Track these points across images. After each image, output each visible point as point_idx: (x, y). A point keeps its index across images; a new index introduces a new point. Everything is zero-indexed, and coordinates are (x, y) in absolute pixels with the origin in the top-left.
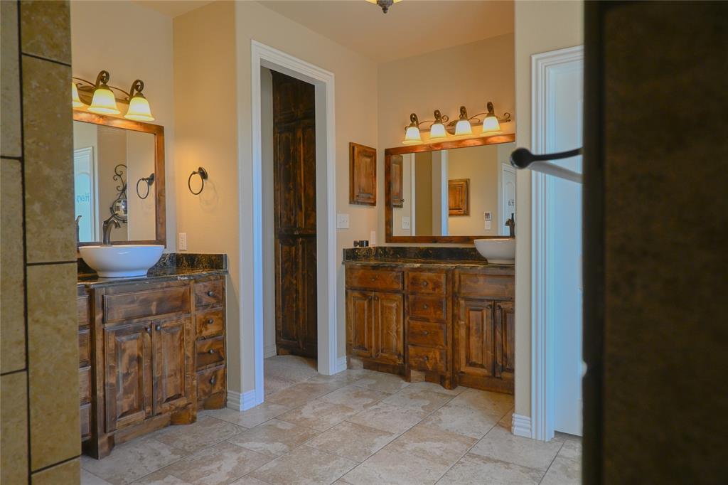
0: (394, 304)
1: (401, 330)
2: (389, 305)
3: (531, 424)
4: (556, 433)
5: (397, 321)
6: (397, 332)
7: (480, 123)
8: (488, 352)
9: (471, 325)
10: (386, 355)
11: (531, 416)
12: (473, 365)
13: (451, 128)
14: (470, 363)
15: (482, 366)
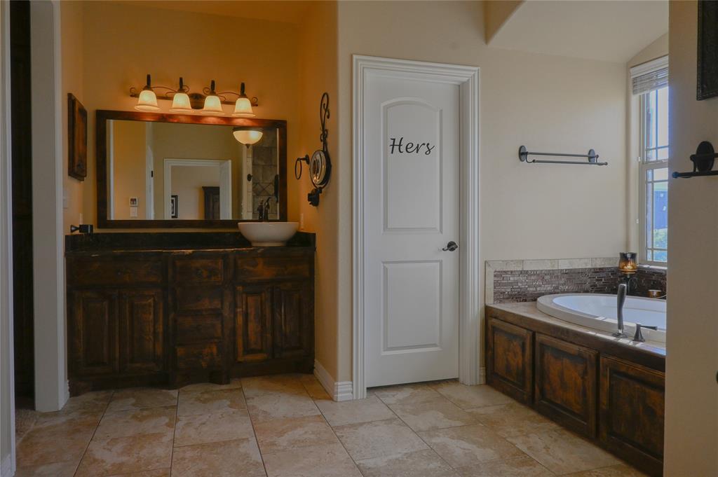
0: (151, 301)
1: (160, 329)
2: (144, 302)
3: (352, 387)
4: (369, 389)
5: (155, 321)
6: (155, 333)
7: (233, 103)
8: (268, 335)
9: (249, 311)
10: (138, 365)
11: (352, 380)
12: (253, 351)
13: (197, 101)
14: (248, 351)
15: (260, 351)
